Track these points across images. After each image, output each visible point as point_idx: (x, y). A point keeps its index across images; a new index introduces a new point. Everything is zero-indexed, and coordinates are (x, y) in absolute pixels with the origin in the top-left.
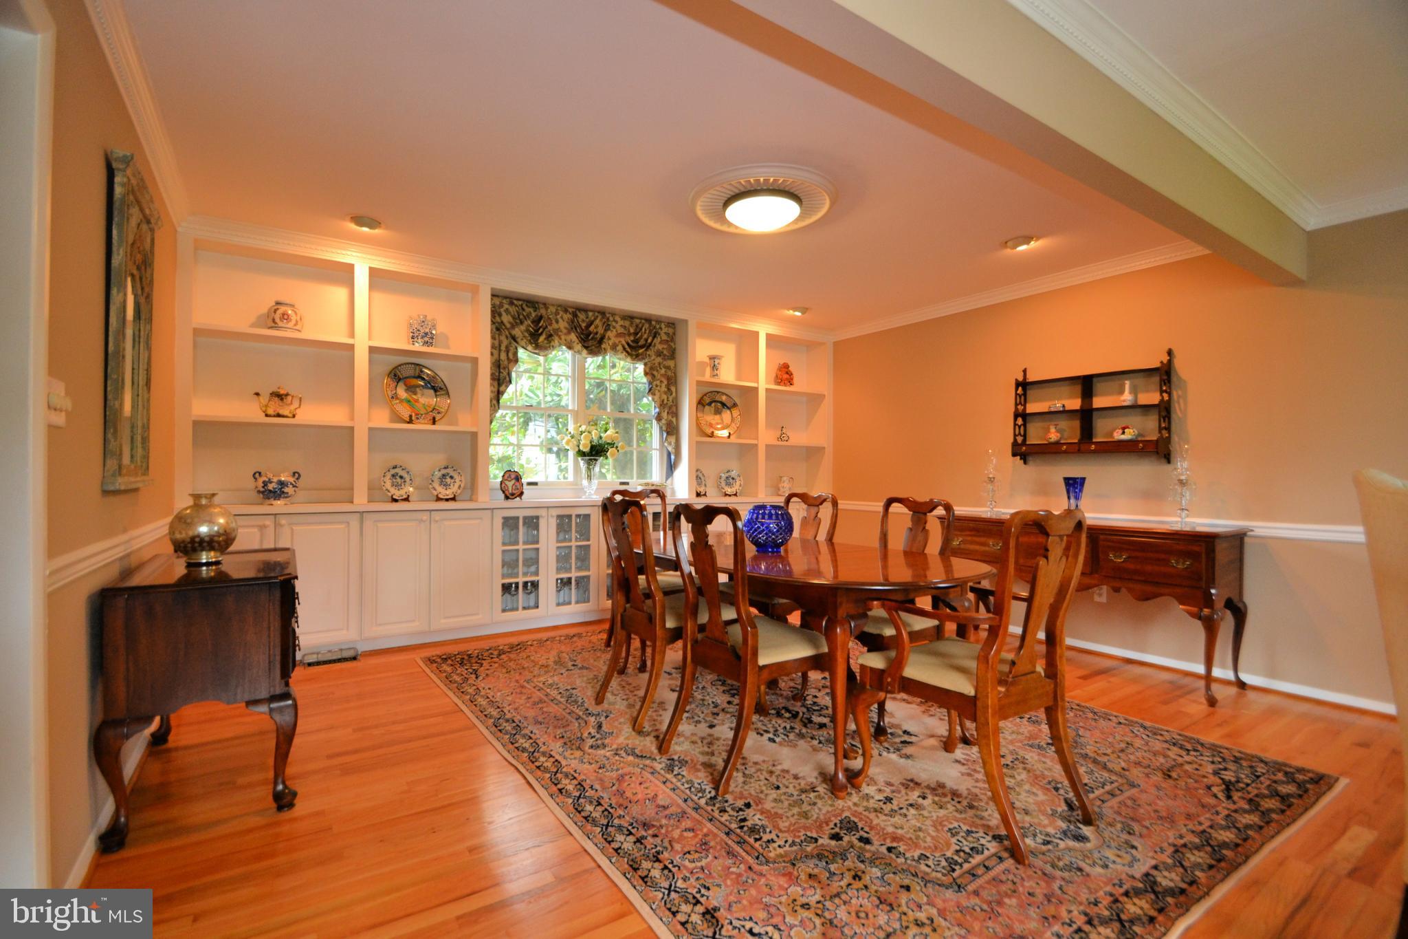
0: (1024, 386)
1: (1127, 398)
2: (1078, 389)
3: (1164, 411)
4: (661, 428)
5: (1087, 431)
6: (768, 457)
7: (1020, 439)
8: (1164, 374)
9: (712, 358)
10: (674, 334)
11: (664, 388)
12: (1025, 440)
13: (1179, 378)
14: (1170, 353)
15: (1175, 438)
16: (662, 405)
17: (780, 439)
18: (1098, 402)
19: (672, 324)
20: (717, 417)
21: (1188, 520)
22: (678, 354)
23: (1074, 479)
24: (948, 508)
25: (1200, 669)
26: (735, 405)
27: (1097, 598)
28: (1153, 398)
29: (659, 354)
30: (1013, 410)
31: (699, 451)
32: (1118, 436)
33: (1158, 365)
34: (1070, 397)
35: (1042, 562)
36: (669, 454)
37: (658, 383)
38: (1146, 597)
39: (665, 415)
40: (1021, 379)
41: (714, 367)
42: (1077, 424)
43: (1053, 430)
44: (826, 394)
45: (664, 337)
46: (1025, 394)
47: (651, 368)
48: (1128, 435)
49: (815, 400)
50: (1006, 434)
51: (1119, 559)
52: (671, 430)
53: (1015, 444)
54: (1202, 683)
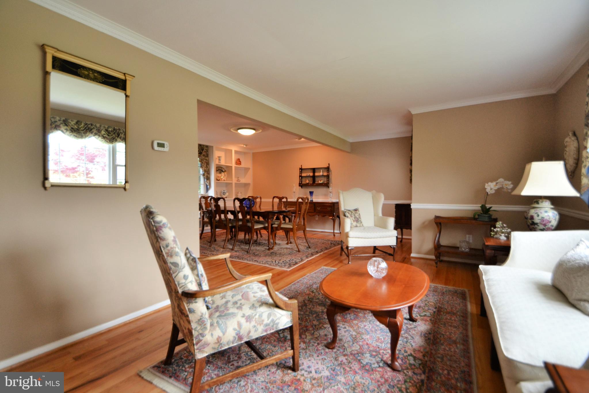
0: (301, 170)
1: (321, 174)
2: (312, 171)
3: (328, 177)
4: (204, 178)
5: (314, 181)
6: (235, 187)
7: (300, 182)
8: (328, 169)
9: (219, 157)
10: (208, 149)
11: (205, 166)
12: (301, 183)
13: (331, 170)
14: (329, 164)
15: (330, 183)
16: (205, 171)
17: (238, 181)
18: (316, 174)
19: (207, 146)
20: (220, 175)
21: (331, 200)
22: (209, 156)
23: (311, 192)
24: (286, 198)
25: (332, 231)
26: (225, 171)
27: (316, 219)
28: (325, 174)
29: (204, 155)
30: (299, 175)
31: (217, 185)
32: (320, 182)
33: (326, 167)
34: (311, 173)
35: (302, 205)
36: (207, 186)
37: (203, 164)
38: (324, 216)
39: (206, 174)
40: (301, 168)
41: (219, 160)
42: (312, 179)
43: (307, 180)
44: (250, 167)
45: (205, 150)
46: (301, 171)
47: (202, 160)
48: (321, 182)
49: (247, 170)
50: (297, 181)
51: (319, 209)
52: (208, 178)
53: (299, 183)
54: (333, 234)
